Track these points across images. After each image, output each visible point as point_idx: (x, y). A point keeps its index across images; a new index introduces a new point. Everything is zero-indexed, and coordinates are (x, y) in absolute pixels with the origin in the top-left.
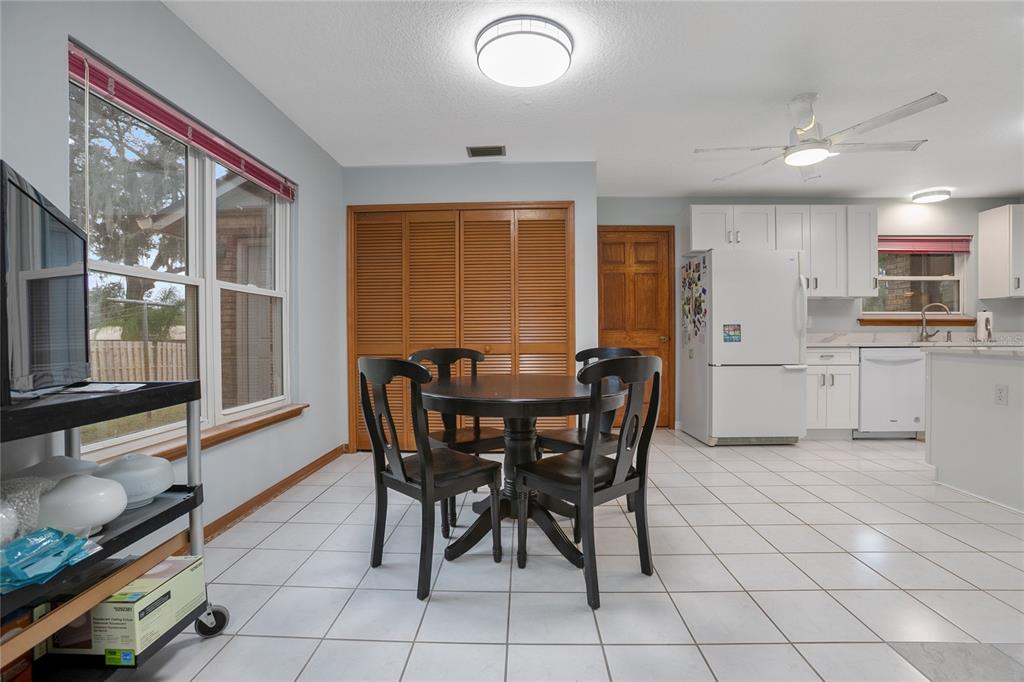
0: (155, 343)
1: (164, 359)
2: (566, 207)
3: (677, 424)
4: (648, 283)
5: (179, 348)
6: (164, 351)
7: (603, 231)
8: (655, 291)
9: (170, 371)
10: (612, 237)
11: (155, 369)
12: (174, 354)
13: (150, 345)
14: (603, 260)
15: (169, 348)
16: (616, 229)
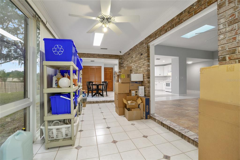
0: (5, 82)
1: (7, 86)
2: (101, 67)
3: (113, 91)
4: (110, 74)
5: (10, 83)
6: (7, 84)
7: (105, 68)
8: (111, 75)
9: (8, 88)
10: (106, 69)
11: (5, 88)
12: (9, 85)
13: (4, 83)
14: (105, 71)
15: (8, 83)
16: (106, 68)
